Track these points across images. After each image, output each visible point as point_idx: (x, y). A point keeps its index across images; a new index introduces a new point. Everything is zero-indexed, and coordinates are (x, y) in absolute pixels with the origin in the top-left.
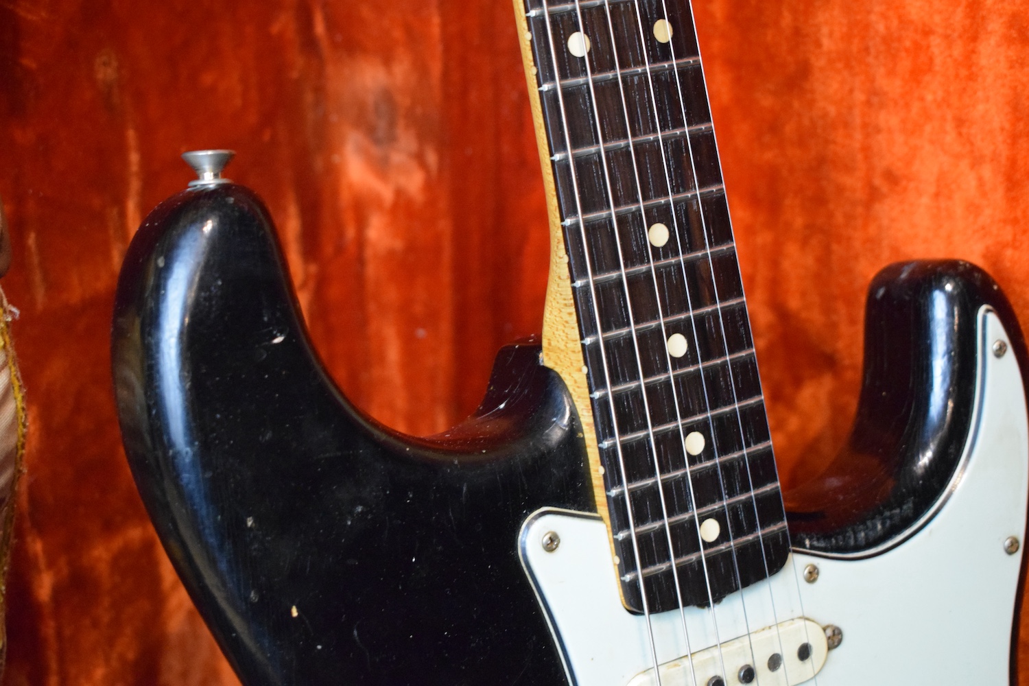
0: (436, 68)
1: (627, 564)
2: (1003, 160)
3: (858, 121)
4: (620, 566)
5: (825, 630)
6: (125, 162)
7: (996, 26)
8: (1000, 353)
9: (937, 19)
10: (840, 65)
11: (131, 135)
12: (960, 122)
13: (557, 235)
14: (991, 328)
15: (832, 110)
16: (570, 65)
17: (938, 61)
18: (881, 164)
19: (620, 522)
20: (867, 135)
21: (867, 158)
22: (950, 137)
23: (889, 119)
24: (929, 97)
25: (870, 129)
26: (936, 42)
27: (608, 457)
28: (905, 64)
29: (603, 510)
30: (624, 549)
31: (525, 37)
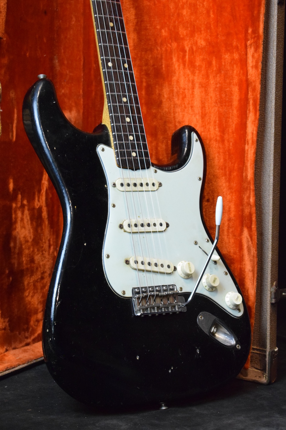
0: (82, 111)
1: (118, 156)
2: (200, 113)
3: (172, 111)
4: (116, 157)
5: (158, 182)
6: (14, 116)
7: (197, 85)
8: (197, 141)
9: (186, 86)
10: (168, 100)
11: (16, 111)
12: (192, 107)
13: (105, 97)
14: (194, 136)
15: (167, 110)
16: (108, 67)
17: (187, 95)
18: (177, 120)
19: (116, 148)
20: (174, 114)
21: (174, 119)
22: (190, 111)
23: (178, 110)
24: (186, 103)
25: (174, 113)
26: (186, 91)
27: (114, 136)
28: (181, 97)
29: (113, 147)
30: (117, 153)
31: (100, 62)
